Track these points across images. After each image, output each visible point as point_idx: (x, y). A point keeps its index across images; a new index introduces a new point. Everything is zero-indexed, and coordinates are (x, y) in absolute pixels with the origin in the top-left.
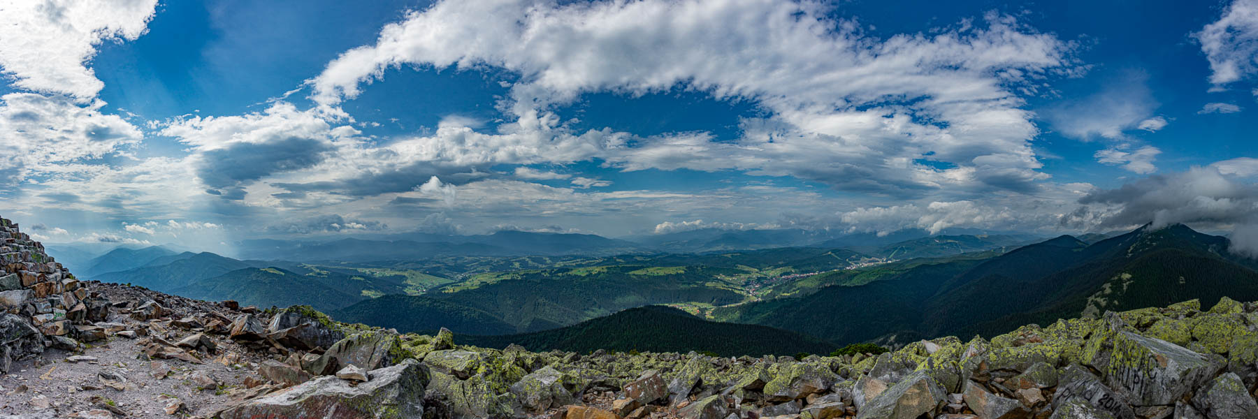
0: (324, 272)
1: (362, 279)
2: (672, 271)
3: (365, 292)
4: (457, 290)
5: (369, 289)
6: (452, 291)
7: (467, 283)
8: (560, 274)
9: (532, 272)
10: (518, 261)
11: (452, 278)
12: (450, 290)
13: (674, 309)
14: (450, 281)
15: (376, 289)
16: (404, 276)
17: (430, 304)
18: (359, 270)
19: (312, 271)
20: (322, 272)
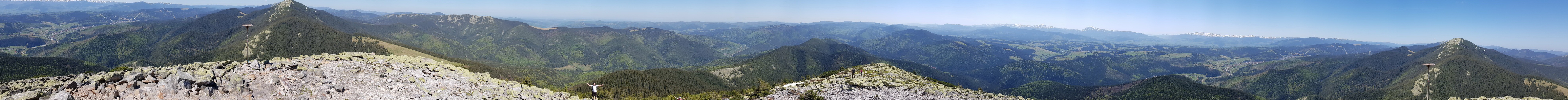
0: (989, 45)
1: (1011, 50)
2: (1184, 55)
3: (1012, 57)
4: (1063, 59)
5: (1014, 56)
6: (1060, 60)
7: (1069, 56)
8: (1120, 54)
9: (1105, 52)
10: (1097, 46)
11: (1060, 52)
12: (1059, 59)
13: (1184, 77)
14: (1059, 54)
15: (1018, 55)
16: (1034, 50)
17: (1048, 66)
18: (1009, 45)
19: (982, 44)
20: (988, 45)
